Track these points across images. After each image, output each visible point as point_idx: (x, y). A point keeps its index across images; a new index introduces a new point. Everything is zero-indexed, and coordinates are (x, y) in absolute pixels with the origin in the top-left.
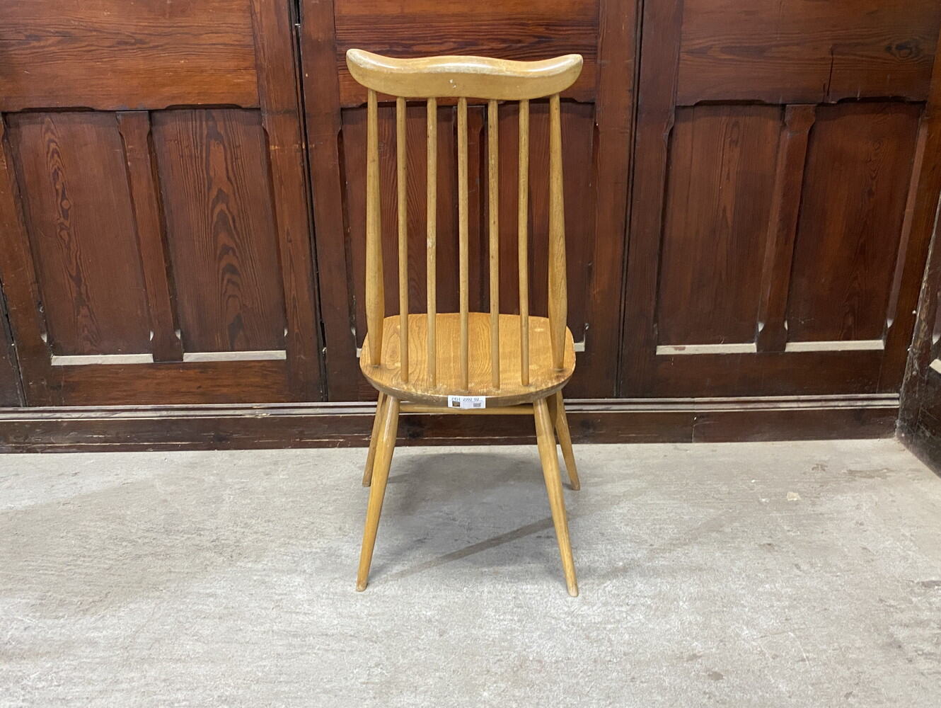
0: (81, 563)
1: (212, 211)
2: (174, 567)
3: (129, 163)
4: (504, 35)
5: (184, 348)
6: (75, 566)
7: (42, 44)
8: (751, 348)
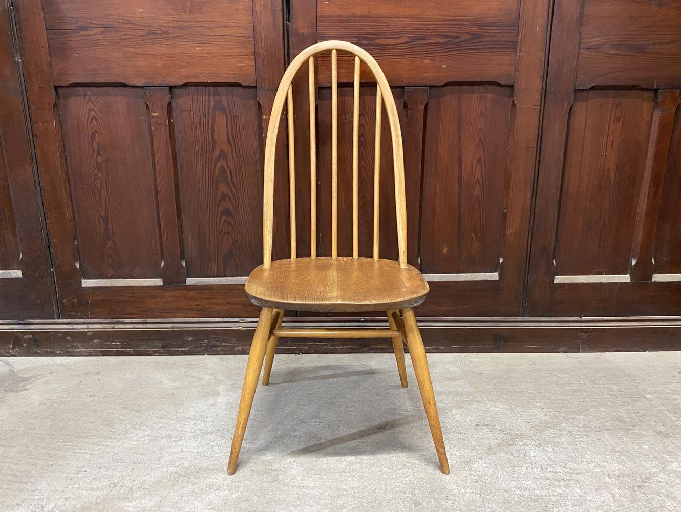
0: (109, 444)
1: (215, 167)
2: (186, 447)
3: (152, 128)
4: (447, 32)
5: (187, 274)
6: (104, 446)
7: (89, 33)
8: (626, 278)
